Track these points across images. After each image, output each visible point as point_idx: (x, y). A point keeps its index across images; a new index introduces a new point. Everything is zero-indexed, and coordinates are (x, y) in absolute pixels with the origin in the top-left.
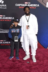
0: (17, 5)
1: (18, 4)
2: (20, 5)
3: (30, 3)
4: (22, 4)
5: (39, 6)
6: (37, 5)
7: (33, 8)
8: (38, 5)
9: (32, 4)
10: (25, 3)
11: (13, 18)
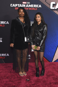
0: (12, 5)
1: (14, 4)
2: (16, 5)
3: (29, 3)
4: (19, 5)
5: (41, 7)
6: (38, 6)
7: (33, 9)
8: (40, 5)
9: (32, 4)
10: (23, 3)
11: (7, 22)
